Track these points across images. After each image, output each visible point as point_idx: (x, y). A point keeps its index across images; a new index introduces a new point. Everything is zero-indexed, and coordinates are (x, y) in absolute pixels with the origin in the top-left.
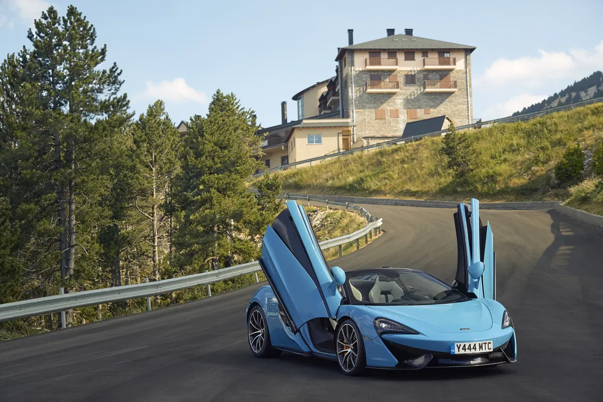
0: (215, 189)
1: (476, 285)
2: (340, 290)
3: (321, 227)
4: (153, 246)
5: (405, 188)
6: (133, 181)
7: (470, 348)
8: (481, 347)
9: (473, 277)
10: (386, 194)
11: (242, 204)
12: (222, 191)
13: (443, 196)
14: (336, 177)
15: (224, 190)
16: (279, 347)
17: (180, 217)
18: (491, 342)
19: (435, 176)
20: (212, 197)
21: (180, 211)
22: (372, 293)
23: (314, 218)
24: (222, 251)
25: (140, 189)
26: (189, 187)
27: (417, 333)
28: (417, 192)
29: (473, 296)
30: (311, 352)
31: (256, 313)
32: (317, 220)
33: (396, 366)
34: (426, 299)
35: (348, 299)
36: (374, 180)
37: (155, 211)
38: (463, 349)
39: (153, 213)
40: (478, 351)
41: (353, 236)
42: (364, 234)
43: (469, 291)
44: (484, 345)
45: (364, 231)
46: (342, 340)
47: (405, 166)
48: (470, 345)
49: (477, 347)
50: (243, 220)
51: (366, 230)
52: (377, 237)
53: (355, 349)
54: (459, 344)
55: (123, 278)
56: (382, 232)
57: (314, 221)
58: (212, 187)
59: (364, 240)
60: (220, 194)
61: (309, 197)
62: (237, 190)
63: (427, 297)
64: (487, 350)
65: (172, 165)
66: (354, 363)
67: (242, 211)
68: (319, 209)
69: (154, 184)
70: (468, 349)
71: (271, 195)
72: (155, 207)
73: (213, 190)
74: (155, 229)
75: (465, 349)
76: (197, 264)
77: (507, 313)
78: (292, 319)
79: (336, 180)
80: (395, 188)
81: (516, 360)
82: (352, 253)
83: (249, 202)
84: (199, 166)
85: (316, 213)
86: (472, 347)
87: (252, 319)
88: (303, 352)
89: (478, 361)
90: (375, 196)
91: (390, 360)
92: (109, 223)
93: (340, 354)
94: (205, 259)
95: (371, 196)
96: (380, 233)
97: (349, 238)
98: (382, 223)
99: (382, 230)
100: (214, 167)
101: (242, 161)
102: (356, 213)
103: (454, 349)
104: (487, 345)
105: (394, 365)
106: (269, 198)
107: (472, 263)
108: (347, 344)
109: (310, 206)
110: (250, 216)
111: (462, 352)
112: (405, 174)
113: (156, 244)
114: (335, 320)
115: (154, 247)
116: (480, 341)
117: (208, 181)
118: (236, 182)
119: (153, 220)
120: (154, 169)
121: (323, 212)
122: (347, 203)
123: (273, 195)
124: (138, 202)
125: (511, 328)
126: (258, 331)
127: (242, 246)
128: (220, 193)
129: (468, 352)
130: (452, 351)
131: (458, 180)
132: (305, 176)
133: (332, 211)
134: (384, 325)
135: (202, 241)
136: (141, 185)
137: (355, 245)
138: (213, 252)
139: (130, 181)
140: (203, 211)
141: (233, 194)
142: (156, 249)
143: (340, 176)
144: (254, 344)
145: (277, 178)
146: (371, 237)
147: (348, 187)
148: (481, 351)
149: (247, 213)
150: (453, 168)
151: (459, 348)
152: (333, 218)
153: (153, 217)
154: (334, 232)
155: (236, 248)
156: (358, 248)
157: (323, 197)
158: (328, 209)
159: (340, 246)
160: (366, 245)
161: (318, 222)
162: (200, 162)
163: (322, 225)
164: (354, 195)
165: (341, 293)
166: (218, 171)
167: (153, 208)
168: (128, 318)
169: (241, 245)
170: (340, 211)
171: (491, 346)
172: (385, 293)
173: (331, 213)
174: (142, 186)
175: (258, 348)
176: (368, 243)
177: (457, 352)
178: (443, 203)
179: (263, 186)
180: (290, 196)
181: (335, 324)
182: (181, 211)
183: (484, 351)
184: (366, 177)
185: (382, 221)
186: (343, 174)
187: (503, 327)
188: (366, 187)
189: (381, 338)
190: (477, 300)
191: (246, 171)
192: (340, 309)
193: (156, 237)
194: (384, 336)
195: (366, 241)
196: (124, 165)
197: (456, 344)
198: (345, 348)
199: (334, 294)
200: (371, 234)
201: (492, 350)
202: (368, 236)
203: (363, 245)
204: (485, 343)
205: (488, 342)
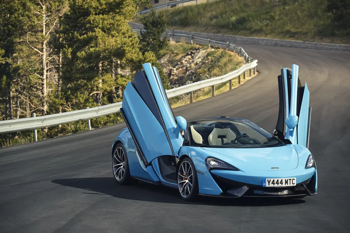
0: (100, 28)
1: (291, 134)
2: (183, 134)
3: (202, 65)
4: (41, 79)
5: (285, 30)
6: (23, 18)
7: (277, 183)
8: (286, 182)
9: (289, 128)
10: (267, 34)
11: (125, 44)
12: (107, 31)
13: (321, 39)
14: (219, 17)
15: (109, 29)
16: (135, 177)
17: (68, 54)
18: (295, 178)
19: (315, 19)
20: (97, 37)
21: (67, 47)
22: (211, 137)
23: (196, 56)
24: (106, 87)
25: (30, 25)
26: (76, 26)
27: (237, 169)
28: (296, 33)
29: (289, 142)
30: (160, 182)
31: (119, 150)
32: (199, 58)
33: (221, 195)
34: (251, 144)
35: (189, 142)
36: (256, 21)
37: (44, 46)
38: (272, 183)
39: (43, 49)
40: (284, 185)
41: (225, 77)
42: (238, 75)
43: (285, 138)
44: (289, 181)
45: (237, 72)
46: (182, 174)
47: (287, 7)
48: (278, 181)
49: (284, 182)
50: (126, 58)
51: (239, 71)
52: (250, 78)
53: (191, 181)
54: (269, 179)
55: (13, 107)
56: (256, 73)
57: (196, 58)
58: (96, 27)
59: (237, 80)
60: (105, 34)
61: (192, 36)
62: (121, 30)
63: (252, 142)
64: (292, 185)
65: (61, 3)
66: (190, 191)
67: (124, 50)
68: (201, 47)
69: (44, 21)
70: (276, 183)
71: (156, 32)
72: (45, 42)
73: (97, 30)
74: (44, 63)
75: (274, 184)
76: (82, 98)
77: (311, 157)
78: (144, 156)
79: (220, 19)
80: (276, 29)
81: (316, 193)
82: (224, 93)
83: (131, 41)
84: (86, 6)
85: (198, 51)
86: (279, 182)
87: (116, 154)
88: (153, 181)
89: (285, 192)
90: (257, 36)
91: (217, 190)
92: (2, 60)
93: (180, 184)
94: (90, 93)
95: (252, 36)
96: (254, 74)
97: (221, 79)
98: (257, 64)
99: (257, 71)
100: (100, 8)
101: (126, 3)
102: (236, 52)
103: (265, 183)
104: (291, 181)
105: (218, 194)
106: (154, 35)
107: (289, 116)
108: (185, 176)
109: (194, 44)
110: (133, 55)
111: (271, 185)
112: (286, 15)
113: (45, 77)
114: (177, 157)
115: (43, 80)
116: (287, 177)
117: (93, 21)
118: (119, 23)
119: (42, 55)
120: (44, 7)
121: (205, 50)
122: (228, 43)
123: (158, 32)
124: (28, 37)
125: (314, 168)
126: (120, 163)
127: (124, 83)
128: (105, 32)
129: (276, 185)
130: (264, 184)
131: (336, 23)
132: (190, 14)
133: (213, 50)
134: (213, 163)
135: (87, 76)
136: (31, 22)
137: (228, 84)
138: (97, 87)
139: (21, 18)
140: (89, 49)
141: (117, 34)
142: (45, 82)
143: (224, 15)
144: (117, 173)
145: (162, 16)
146: (244, 78)
147: (231, 26)
148: (287, 185)
149: (129, 51)
150: (333, 12)
151: (269, 183)
152: (213, 57)
153: (42, 52)
154: (213, 71)
155: (119, 84)
156: (230, 88)
157: (207, 35)
158: (210, 47)
159: (213, 86)
160: (238, 85)
161: (200, 60)
162: (86, 3)
163: (203, 63)
164: (236, 35)
165: (183, 136)
166: (103, 12)
167: (42, 44)
168: (16, 148)
169: (123, 81)
170: (221, 50)
171: (295, 182)
172: (222, 137)
173: (213, 52)
174: (33, 23)
175: (120, 177)
176: (241, 83)
177: (267, 185)
178: (321, 44)
179: (148, 24)
180: (174, 34)
181: (178, 160)
182: (69, 48)
183: (289, 185)
184: (248, 16)
185: (257, 63)
186: (227, 14)
187: (306, 167)
188: (248, 27)
189: (210, 172)
190: (291, 145)
191: (130, 13)
192: (182, 149)
193: (45, 71)
194: (212, 171)
195: (239, 82)
196: (16, 8)
197: (267, 179)
198: (184, 179)
199: (177, 137)
200: (244, 75)
201: (295, 185)
202: (242, 77)
203: (235, 85)
204: (290, 180)
205: (292, 178)
